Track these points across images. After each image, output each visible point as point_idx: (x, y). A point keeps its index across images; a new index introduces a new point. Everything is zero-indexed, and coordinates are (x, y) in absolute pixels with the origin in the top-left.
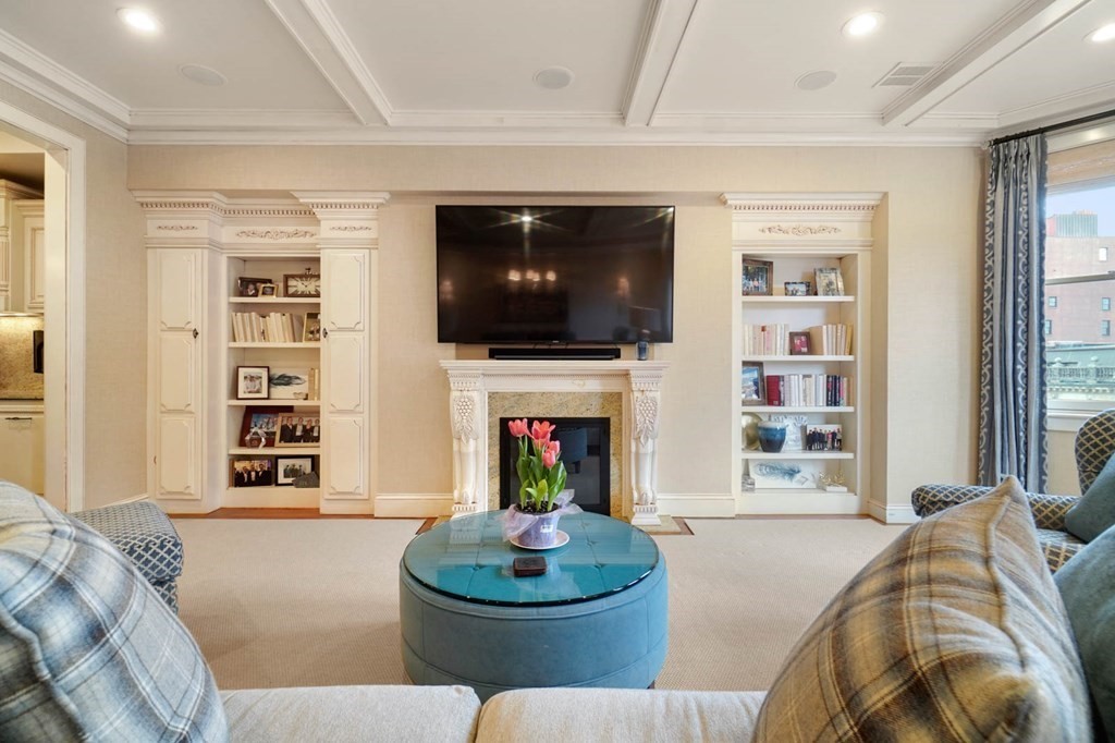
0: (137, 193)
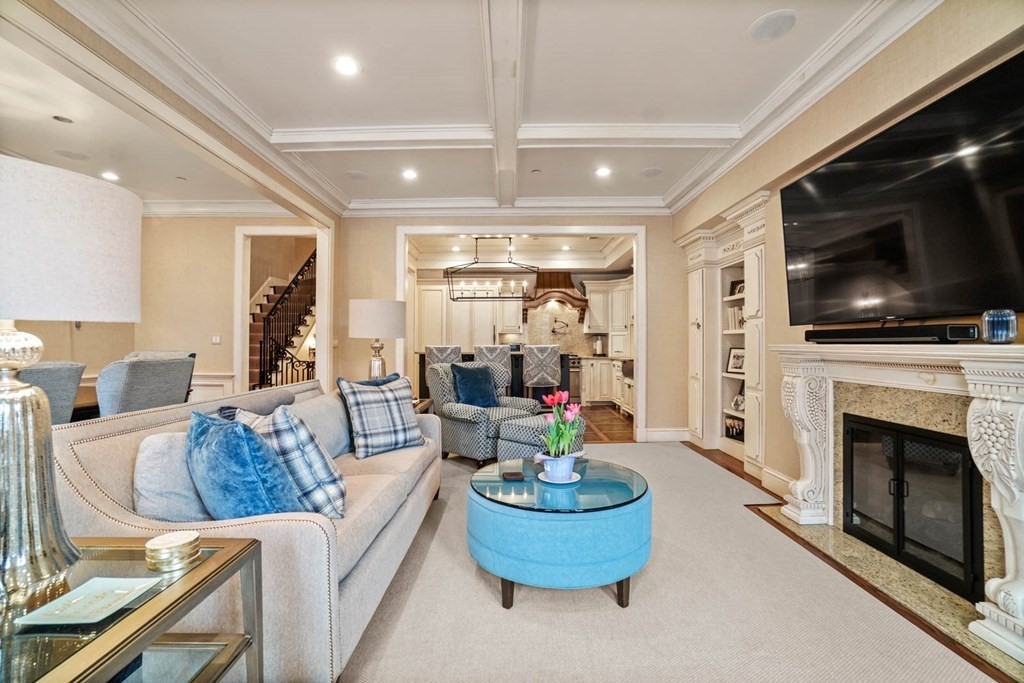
0: (679, 242)
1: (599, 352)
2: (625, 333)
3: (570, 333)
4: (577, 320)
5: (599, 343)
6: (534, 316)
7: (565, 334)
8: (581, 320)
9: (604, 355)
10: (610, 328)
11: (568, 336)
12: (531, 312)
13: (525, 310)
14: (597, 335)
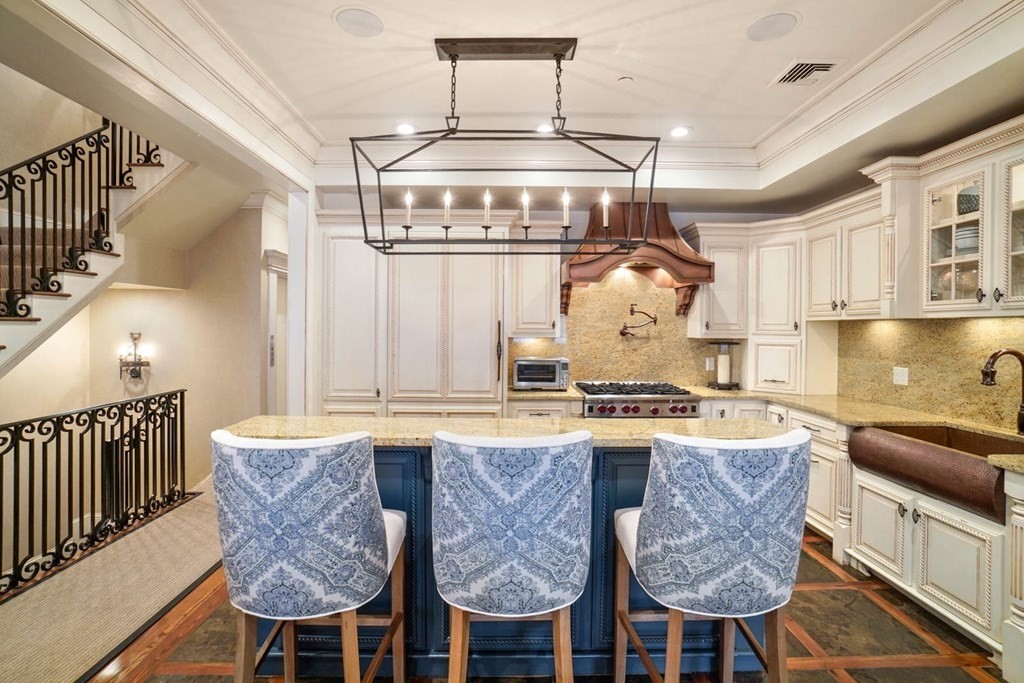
1: (723, 378)
2: (795, 340)
3: (659, 337)
4: (673, 309)
5: (723, 361)
6: (583, 300)
7: (647, 338)
8: (684, 309)
9: (733, 386)
10: (752, 328)
11: (655, 344)
12: (577, 291)
13: (566, 287)
14: (718, 342)
